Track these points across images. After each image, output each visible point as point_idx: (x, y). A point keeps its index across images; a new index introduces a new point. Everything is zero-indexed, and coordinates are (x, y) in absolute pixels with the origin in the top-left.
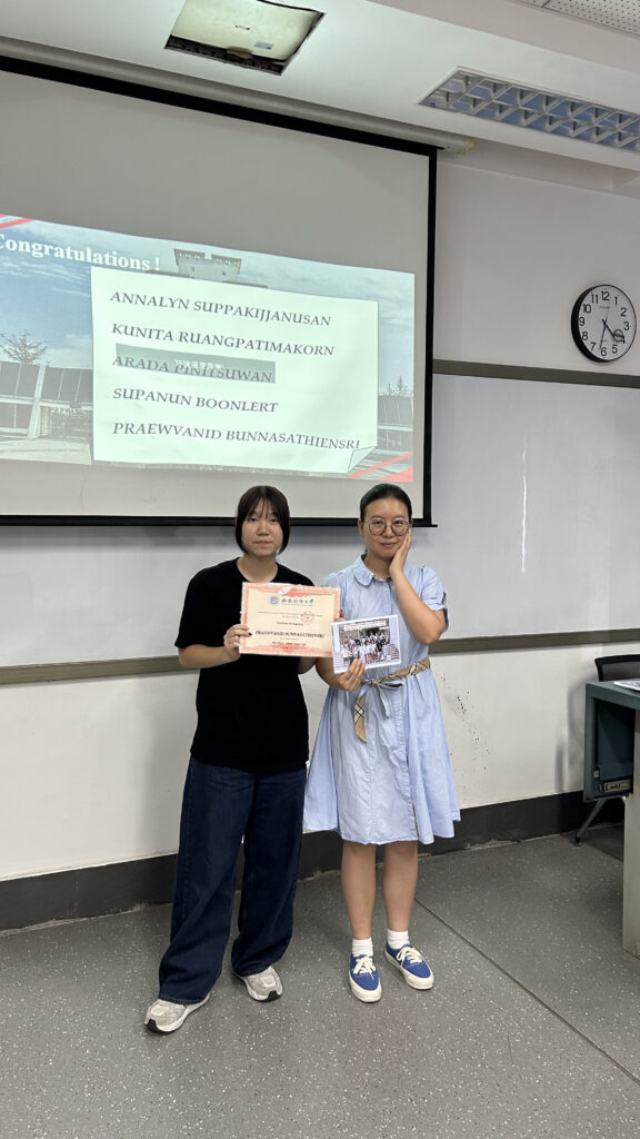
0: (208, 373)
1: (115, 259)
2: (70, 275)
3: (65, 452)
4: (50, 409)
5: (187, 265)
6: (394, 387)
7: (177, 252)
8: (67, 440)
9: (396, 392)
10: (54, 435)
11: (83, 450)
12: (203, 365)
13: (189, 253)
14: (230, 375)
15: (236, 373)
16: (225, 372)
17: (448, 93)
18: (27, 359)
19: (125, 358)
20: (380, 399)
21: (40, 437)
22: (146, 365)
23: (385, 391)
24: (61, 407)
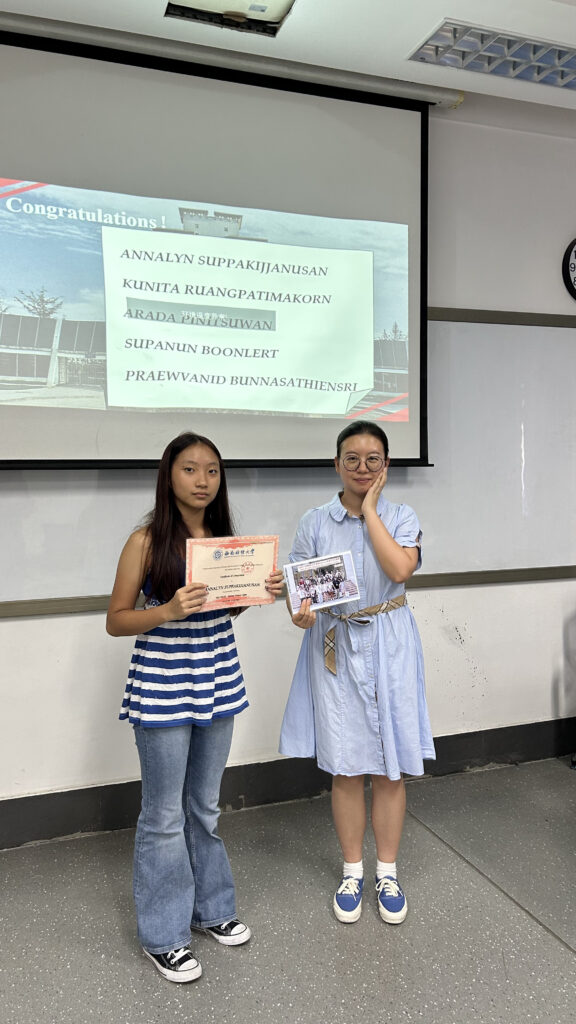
0: (212, 323)
1: (124, 218)
2: (83, 234)
3: (81, 398)
4: (67, 359)
5: (191, 223)
6: (389, 332)
7: (182, 210)
8: (83, 387)
9: (391, 336)
10: (71, 383)
11: (98, 397)
12: (207, 315)
13: (192, 211)
14: (233, 324)
15: (239, 322)
16: (228, 322)
17: (437, 47)
18: (45, 314)
19: (135, 310)
20: (376, 342)
21: (58, 385)
22: (155, 317)
23: (380, 336)
24: (76, 357)
